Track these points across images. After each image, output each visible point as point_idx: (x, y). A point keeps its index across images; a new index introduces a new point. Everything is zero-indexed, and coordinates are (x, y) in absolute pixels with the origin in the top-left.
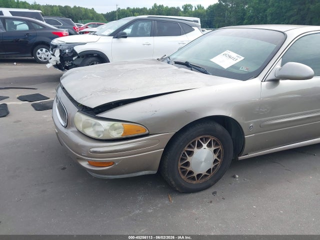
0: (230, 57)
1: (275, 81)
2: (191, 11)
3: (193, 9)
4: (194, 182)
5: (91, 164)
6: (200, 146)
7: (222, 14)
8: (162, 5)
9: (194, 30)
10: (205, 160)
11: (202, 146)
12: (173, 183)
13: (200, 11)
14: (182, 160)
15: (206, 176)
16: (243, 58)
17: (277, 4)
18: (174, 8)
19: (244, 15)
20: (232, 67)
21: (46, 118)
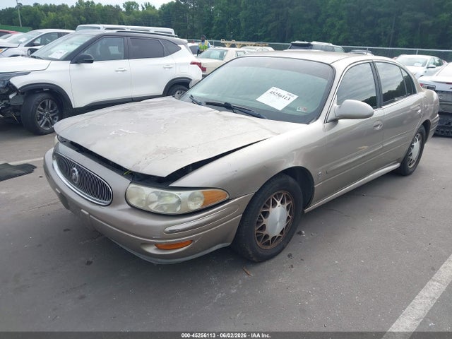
0: (280, 95)
1: (335, 121)
2: (138, 12)
3: (140, 9)
4: (269, 247)
5: (159, 247)
6: (274, 204)
7: (181, 17)
8: (92, 2)
9: (180, 49)
10: (280, 219)
11: (276, 203)
12: (251, 253)
13: (150, 12)
14: (258, 223)
15: (279, 237)
16: (296, 97)
17: (250, 6)
18: (111, 6)
19: (212, 18)
20: (287, 107)
21: (6, 194)
